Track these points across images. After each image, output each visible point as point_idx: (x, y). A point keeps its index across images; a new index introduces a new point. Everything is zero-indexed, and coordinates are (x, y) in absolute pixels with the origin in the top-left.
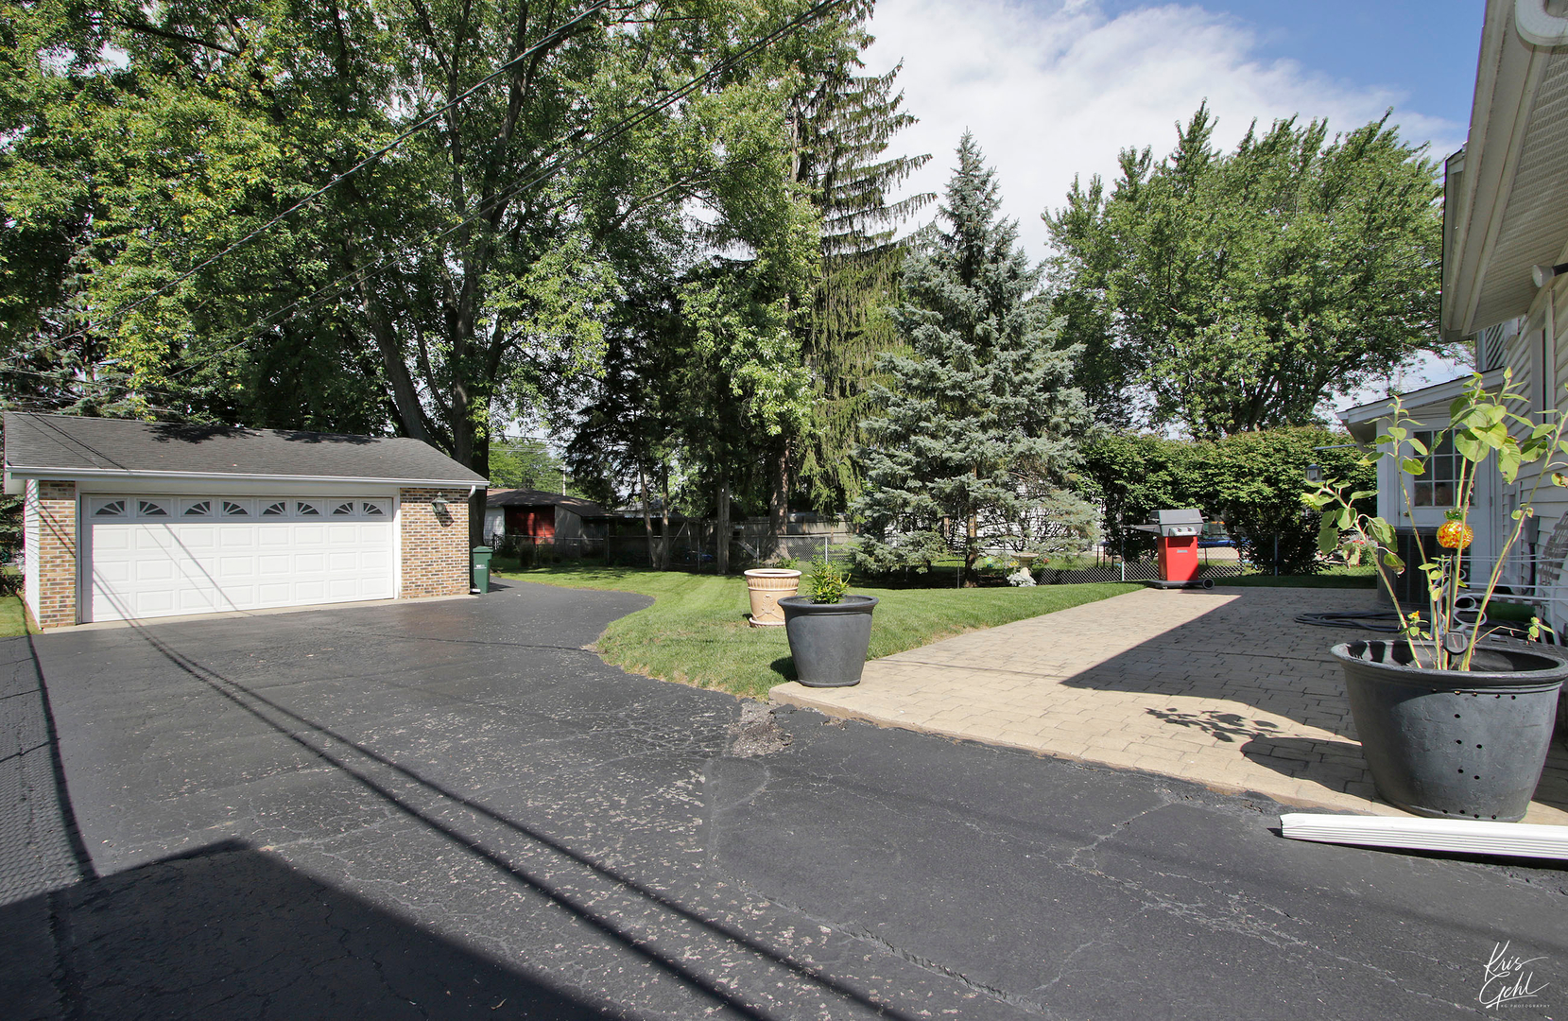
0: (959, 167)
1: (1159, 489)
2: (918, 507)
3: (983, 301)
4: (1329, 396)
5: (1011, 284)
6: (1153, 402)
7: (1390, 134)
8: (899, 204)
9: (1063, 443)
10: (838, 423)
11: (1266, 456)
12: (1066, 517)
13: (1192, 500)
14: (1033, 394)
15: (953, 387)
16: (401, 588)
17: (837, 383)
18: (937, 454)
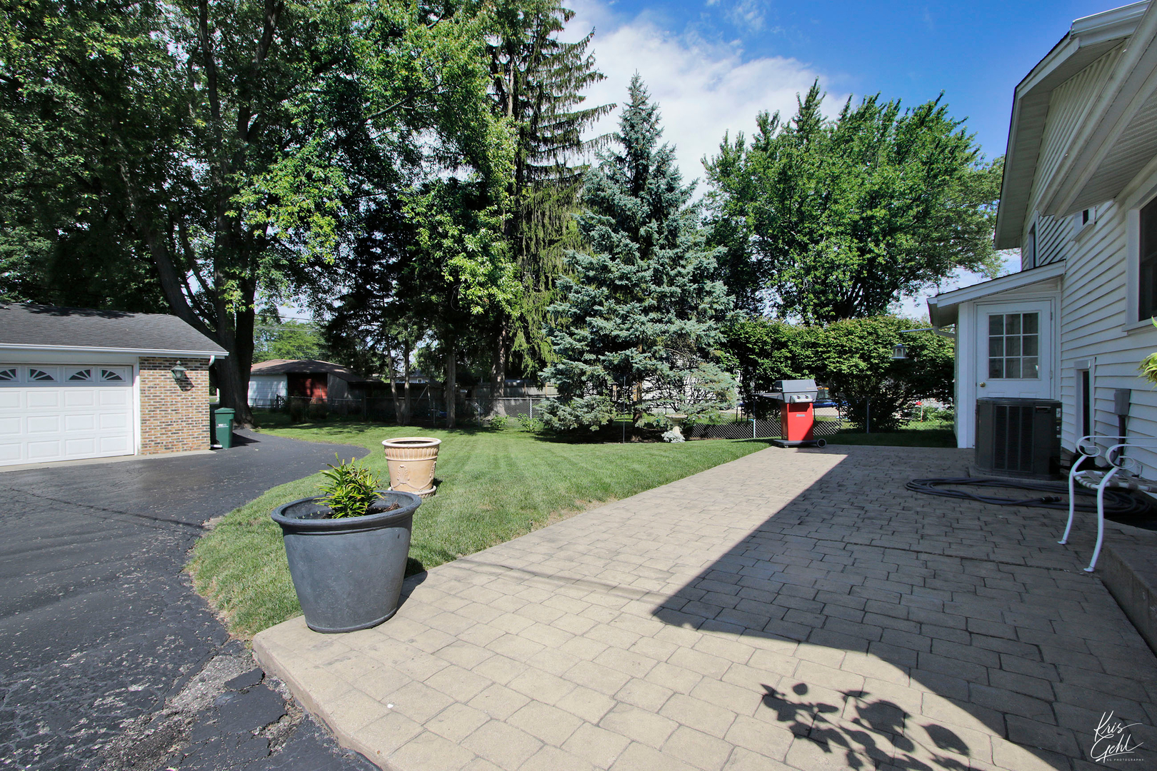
0: (630, 102)
1: (781, 363)
2: (592, 376)
3: (646, 208)
4: (898, 299)
5: (668, 196)
6: (780, 301)
7: (942, 109)
8: (591, 141)
9: (708, 325)
10: (540, 309)
11: (861, 338)
12: (711, 385)
13: (806, 372)
14: (686, 285)
15: (621, 278)
16: (140, 446)
17: (543, 278)
18: (607, 332)
